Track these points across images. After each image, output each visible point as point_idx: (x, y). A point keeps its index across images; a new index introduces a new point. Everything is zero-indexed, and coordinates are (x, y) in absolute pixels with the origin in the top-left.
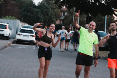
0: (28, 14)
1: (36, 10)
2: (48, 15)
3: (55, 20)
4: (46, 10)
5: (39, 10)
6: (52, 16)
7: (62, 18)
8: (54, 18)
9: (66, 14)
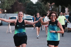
0: (30, 9)
1: (34, 6)
2: (41, 9)
3: (46, 11)
4: (40, 6)
5: (36, 6)
6: (44, 9)
7: (51, 10)
8: (45, 10)
9: (53, 7)
